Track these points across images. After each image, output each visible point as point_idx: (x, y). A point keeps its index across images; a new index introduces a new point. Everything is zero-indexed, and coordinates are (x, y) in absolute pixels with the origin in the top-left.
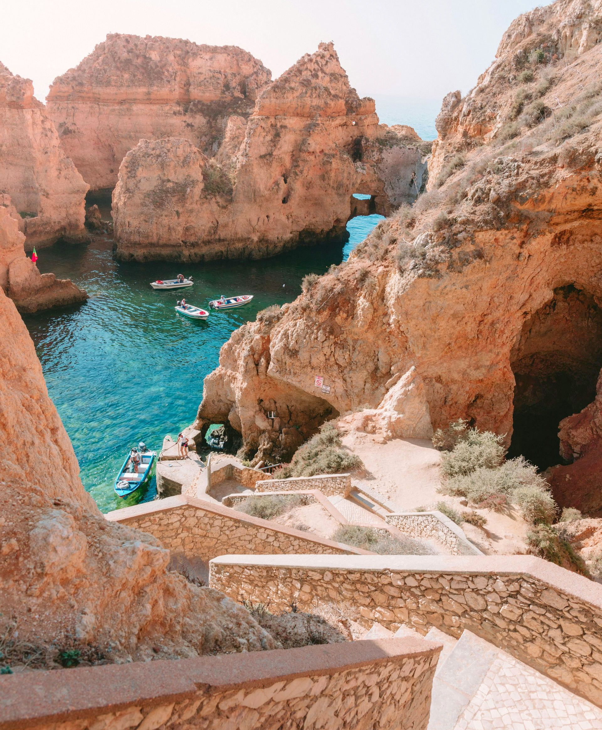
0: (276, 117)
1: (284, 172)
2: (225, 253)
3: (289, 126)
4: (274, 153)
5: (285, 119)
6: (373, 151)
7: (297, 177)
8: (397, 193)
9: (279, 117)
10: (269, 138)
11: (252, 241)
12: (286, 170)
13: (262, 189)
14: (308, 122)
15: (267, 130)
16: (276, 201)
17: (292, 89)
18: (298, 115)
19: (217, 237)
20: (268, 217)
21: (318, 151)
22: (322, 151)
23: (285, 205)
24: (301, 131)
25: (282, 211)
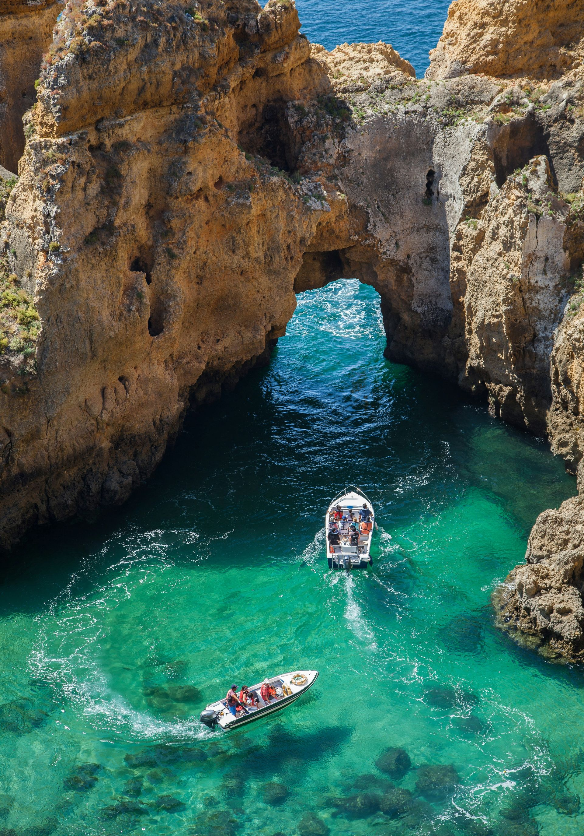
0: (98, 126)
1: (136, 253)
2: (43, 508)
3: (132, 139)
4: (118, 222)
5: (121, 126)
6: (323, 139)
7: (175, 262)
8: (399, 228)
9: (107, 123)
10: (94, 188)
11: (100, 453)
12: (141, 248)
13: (106, 322)
14: (172, 118)
15: (87, 167)
16: (138, 339)
17: (121, 42)
18: (145, 105)
19: (15, 470)
20: (121, 379)
21: (211, 184)
22: (220, 183)
23: (159, 340)
24: (160, 143)
25: (154, 355)
